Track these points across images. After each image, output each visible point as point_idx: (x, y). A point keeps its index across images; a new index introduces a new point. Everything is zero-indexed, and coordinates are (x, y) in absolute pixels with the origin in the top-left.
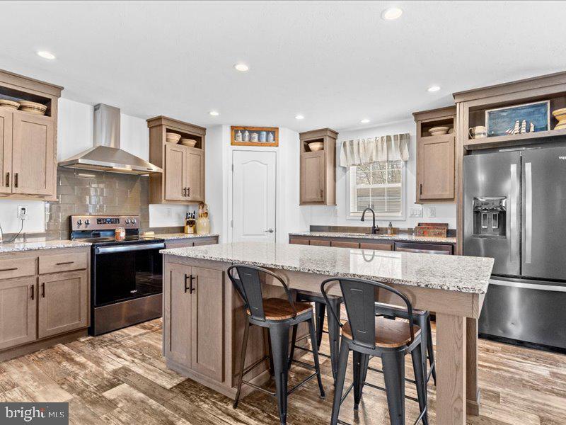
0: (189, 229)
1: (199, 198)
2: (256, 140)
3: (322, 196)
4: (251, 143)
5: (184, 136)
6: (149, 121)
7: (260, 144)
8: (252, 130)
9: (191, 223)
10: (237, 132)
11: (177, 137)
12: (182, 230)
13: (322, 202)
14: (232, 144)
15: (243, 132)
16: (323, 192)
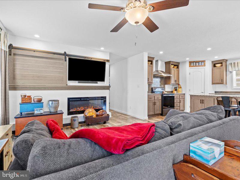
0: (175, 92)
1: (178, 83)
2: (198, 65)
3: (222, 81)
4: (196, 66)
5: (175, 65)
6: (165, 63)
7: (199, 66)
8: (196, 62)
9: (176, 90)
10: (191, 63)
11: (173, 66)
12: (172, 92)
13: (222, 83)
14: (189, 67)
15: (193, 63)
16: (222, 80)
